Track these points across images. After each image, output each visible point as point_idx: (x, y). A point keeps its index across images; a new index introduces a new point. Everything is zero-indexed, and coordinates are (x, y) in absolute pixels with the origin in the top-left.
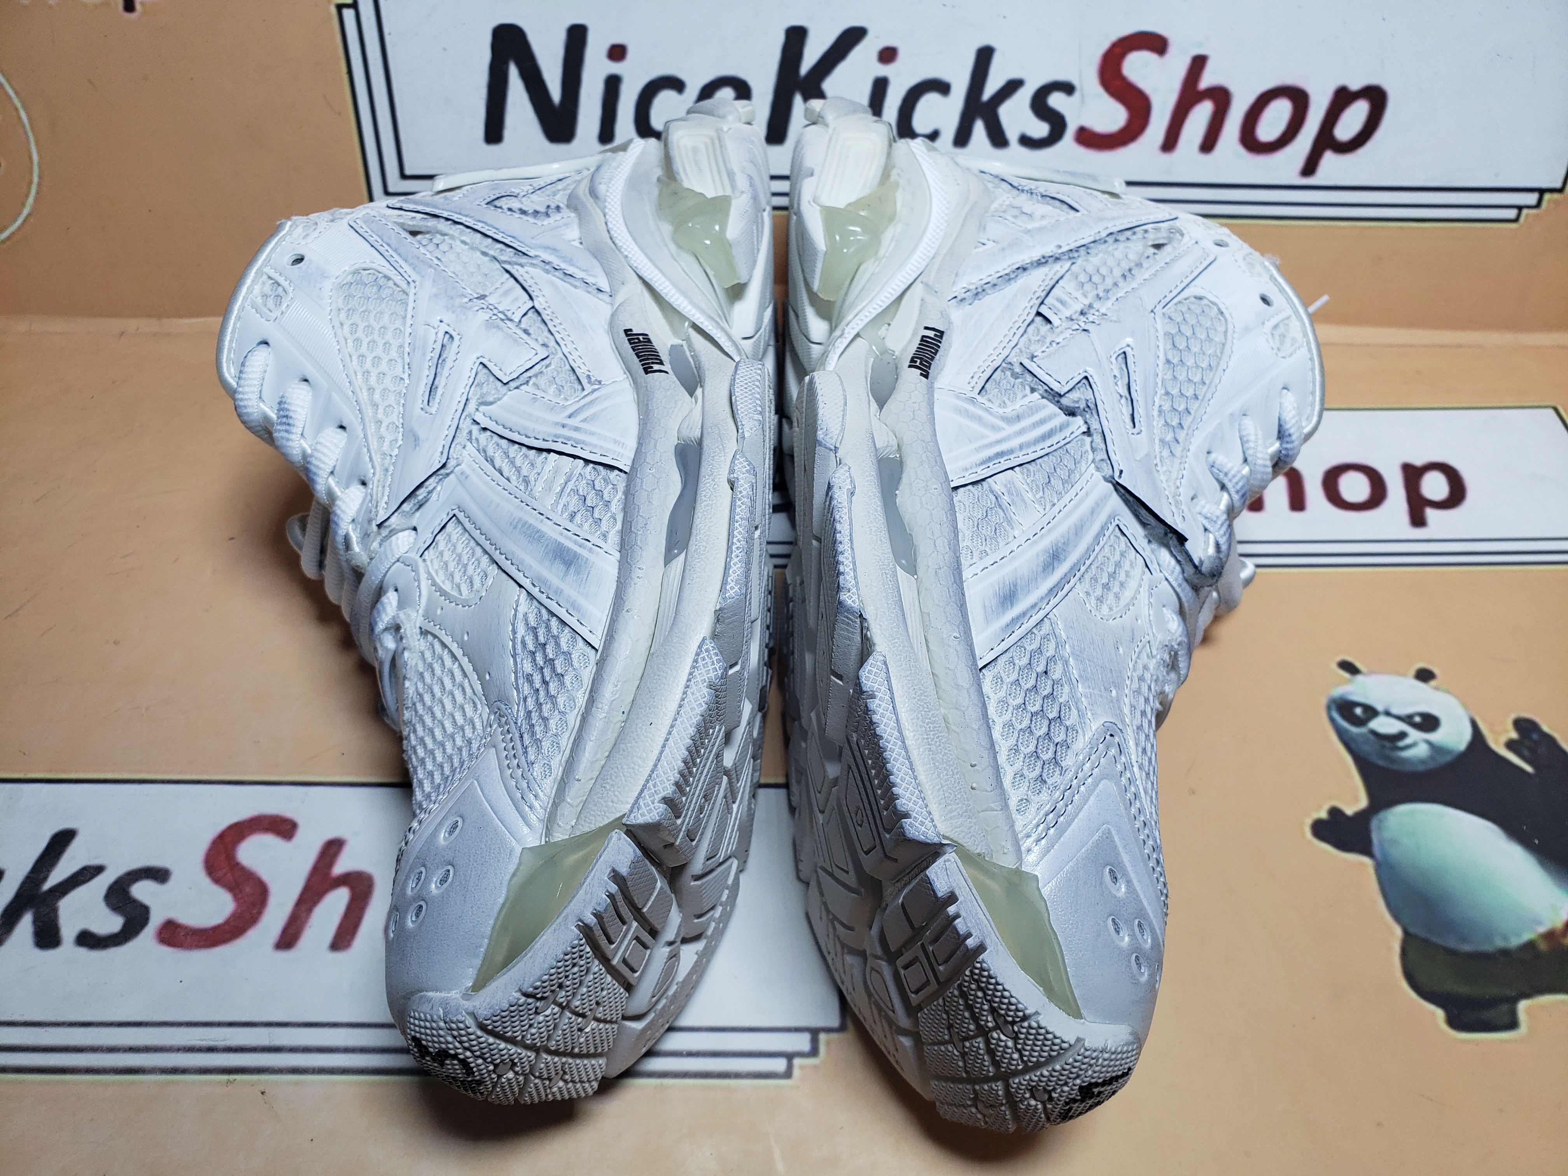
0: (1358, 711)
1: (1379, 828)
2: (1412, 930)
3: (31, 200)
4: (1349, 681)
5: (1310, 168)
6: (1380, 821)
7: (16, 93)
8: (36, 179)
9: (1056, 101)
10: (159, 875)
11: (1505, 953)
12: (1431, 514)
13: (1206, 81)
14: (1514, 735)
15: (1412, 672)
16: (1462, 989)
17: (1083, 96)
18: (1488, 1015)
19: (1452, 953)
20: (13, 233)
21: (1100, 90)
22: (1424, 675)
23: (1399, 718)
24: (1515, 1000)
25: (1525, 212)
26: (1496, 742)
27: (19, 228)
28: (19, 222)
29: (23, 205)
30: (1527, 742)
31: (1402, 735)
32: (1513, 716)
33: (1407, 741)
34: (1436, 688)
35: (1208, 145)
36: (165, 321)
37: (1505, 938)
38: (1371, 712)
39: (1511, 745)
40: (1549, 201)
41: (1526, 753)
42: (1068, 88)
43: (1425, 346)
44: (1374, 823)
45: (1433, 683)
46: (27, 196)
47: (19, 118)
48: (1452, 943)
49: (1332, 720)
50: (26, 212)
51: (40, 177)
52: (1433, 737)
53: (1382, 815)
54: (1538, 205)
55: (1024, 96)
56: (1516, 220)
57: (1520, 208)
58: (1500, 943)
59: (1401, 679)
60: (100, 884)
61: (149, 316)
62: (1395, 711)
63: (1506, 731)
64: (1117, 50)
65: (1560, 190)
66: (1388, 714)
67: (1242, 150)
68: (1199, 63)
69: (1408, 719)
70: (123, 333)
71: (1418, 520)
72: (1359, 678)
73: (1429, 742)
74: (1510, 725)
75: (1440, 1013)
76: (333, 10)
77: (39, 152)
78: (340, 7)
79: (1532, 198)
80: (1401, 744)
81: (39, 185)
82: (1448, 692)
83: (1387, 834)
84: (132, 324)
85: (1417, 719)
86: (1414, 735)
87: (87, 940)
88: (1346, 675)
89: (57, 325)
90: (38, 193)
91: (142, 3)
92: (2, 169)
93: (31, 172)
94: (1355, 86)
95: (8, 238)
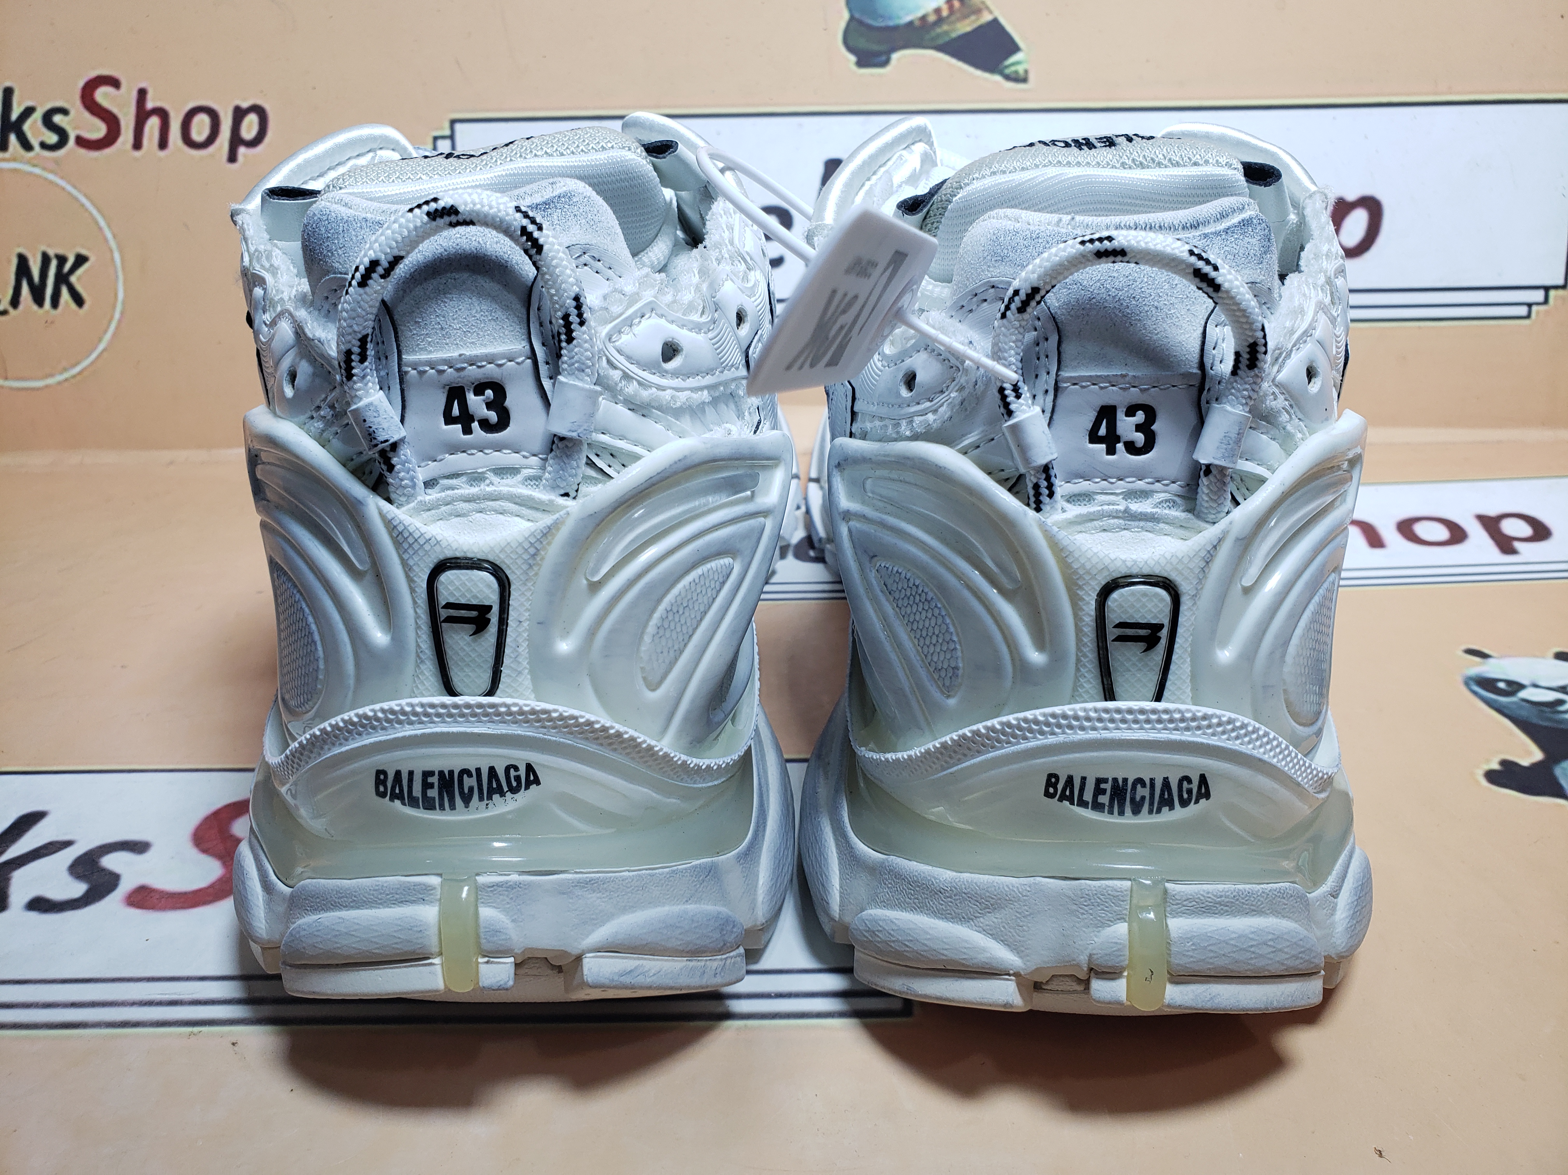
0: (1502, 685)
3: (108, 336)
4: (1482, 664)
6: (1564, 770)
8: (117, 316)
10: (138, 847)
12: (1520, 546)
20: (85, 368)
23: (1550, 689)
25: (1535, 308)
27: (92, 363)
28: (94, 356)
29: (100, 340)
31: (1560, 702)
33: (1566, 706)
36: (213, 451)
38: (1515, 687)
40: (1556, 297)
44: (1558, 772)
46: (105, 331)
47: (112, 259)
49: (1475, 693)
50: (101, 347)
51: (122, 313)
54: (1546, 301)
56: (1528, 316)
57: (1530, 305)
59: (1540, 661)
60: (68, 856)
61: (199, 446)
62: (1544, 684)
65: (1563, 287)
66: (1536, 686)
69: (1561, 689)
70: (171, 463)
71: (1507, 550)
72: (1492, 661)
77: (125, 291)
79: (1539, 295)
80: (1561, 709)
81: (120, 321)
84: (183, 456)
87: (39, 905)
88: (1477, 659)
89: (109, 457)
90: (117, 328)
91: (245, 156)
92: (86, 306)
93: (114, 307)
94: (1351, 197)
95: (80, 373)
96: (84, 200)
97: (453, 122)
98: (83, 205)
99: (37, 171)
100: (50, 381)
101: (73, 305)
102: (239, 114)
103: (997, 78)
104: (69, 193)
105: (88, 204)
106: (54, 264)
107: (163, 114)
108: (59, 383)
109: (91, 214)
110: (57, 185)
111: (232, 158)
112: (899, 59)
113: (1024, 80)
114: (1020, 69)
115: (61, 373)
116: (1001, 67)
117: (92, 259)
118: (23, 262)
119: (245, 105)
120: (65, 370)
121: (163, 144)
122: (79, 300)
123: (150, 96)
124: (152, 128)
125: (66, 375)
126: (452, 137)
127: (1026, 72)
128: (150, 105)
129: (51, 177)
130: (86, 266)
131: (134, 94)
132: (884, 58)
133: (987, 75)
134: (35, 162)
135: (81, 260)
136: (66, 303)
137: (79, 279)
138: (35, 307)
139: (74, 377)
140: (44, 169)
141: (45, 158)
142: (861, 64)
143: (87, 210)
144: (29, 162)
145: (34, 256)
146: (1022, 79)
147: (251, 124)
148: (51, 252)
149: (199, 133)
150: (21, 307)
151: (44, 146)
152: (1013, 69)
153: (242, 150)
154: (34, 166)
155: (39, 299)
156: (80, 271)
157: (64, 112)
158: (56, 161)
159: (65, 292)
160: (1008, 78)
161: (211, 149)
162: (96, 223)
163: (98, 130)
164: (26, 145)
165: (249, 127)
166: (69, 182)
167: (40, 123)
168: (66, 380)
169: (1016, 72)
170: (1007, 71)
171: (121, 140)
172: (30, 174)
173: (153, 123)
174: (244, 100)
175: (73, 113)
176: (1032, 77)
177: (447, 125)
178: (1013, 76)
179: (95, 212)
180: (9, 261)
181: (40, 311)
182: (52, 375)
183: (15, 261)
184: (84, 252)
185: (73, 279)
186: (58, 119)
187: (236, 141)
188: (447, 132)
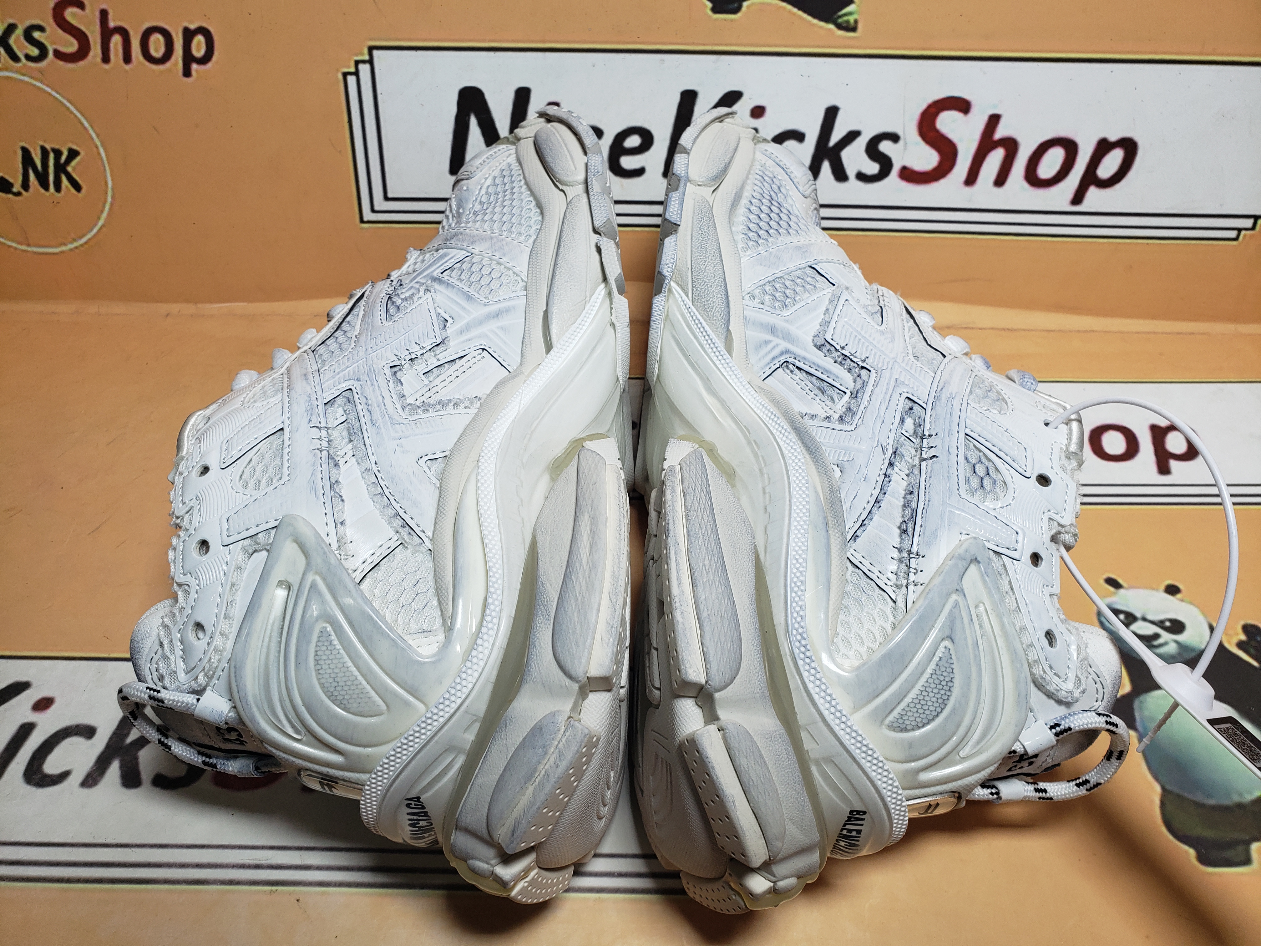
1: (1141, 708)
2: (1168, 787)
3: (105, 215)
4: (1114, 594)
5: (1078, 198)
6: (1141, 702)
7: (98, 135)
8: (109, 199)
9: (885, 147)
11: (1240, 806)
12: (1173, 464)
13: (1000, 133)
14: (1243, 637)
15: (1163, 587)
16: (1208, 833)
17: (905, 143)
18: (1228, 854)
19: (1200, 805)
20: (89, 240)
21: (919, 139)
22: (1172, 590)
23: (1152, 622)
24: (1248, 843)
25: (1243, 233)
26: (1229, 642)
27: (95, 236)
28: (95, 230)
29: (99, 218)
30: (1253, 643)
31: (1156, 636)
32: (1242, 623)
33: (1160, 641)
34: (1182, 600)
35: (1000, 181)
36: (199, 305)
37: (1241, 795)
38: (1133, 617)
39: (1241, 645)
41: (1252, 651)
42: (894, 138)
43: (1167, 333)
44: (1136, 704)
45: (1179, 596)
46: (102, 211)
47: (99, 154)
48: (1199, 798)
50: (100, 223)
52: (1180, 638)
53: (1142, 698)
54: (1253, 228)
55: (860, 144)
57: (1239, 230)
58: (1236, 799)
59: (1154, 592)
61: (188, 301)
62: (1150, 617)
63: (1237, 634)
64: (933, 110)
66: (1144, 619)
67: (1026, 185)
68: (994, 120)
69: (1160, 624)
70: (168, 315)
71: (1164, 469)
72: (1121, 591)
73: (1177, 642)
74: (1240, 630)
75: (1192, 852)
76: (340, 77)
77: (112, 180)
78: (345, 75)
79: (1249, 223)
80: (1156, 643)
81: (112, 204)
82: (1191, 603)
83: (1146, 713)
84: (175, 308)
85: (1168, 624)
86: (1166, 636)
87: (161, 782)
88: (1112, 589)
89: (119, 308)
90: (110, 209)
91: (197, 71)
92: (83, 191)
93: (106, 194)
94: (1113, 138)
95: (86, 243)
96: (68, 104)
97: (371, 49)
98: (68, 108)
99: (26, 79)
100: (64, 248)
101: (73, 190)
102: (189, 35)
103: (831, 26)
104: (55, 98)
105: (72, 108)
106: (52, 156)
107: (123, 32)
108: (71, 250)
109: (75, 116)
110: (45, 91)
111: (187, 73)
112: (748, 7)
113: (854, 29)
114: (851, 19)
115: (71, 243)
116: (835, 16)
117: (82, 153)
118: (26, 152)
119: (192, 27)
120: (75, 240)
121: (127, 59)
122: (77, 187)
123: (111, 16)
124: (116, 44)
125: (76, 244)
126: (371, 62)
127: (856, 21)
128: (112, 24)
129: (38, 84)
130: (78, 159)
131: (97, 14)
132: (736, 5)
133: (822, 24)
134: (23, 71)
135: (73, 154)
136: (67, 187)
137: (74, 169)
138: (42, 191)
139: (82, 245)
140: (32, 78)
141: (31, 68)
142: (715, 10)
143: (72, 113)
144: (18, 72)
145: (35, 150)
146: (853, 28)
147: (199, 43)
148: (48, 147)
149: (157, 50)
150: (31, 190)
151: (28, 57)
152: (845, 18)
153: (194, 66)
154: (23, 75)
155: (44, 184)
156: (74, 163)
157: (41, 29)
158: (41, 71)
159: (64, 178)
160: (840, 27)
161: (168, 65)
162: (82, 124)
163: (71, 46)
164: (14, 58)
165: (199, 46)
166: (53, 89)
167: (22, 38)
168: (76, 248)
169: (848, 22)
170: (840, 21)
171: (91, 54)
172: (21, 81)
173: (116, 40)
174: (191, 22)
175: (48, 29)
176: (860, 26)
177: (366, 51)
178: (845, 25)
179: (78, 115)
180: (15, 153)
181: (47, 194)
182: (65, 244)
183: (20, 153)
184: (75, 147)
185: (69, 169)
186: (36, 35)
187: (189, 58)
188: (367, 57)
